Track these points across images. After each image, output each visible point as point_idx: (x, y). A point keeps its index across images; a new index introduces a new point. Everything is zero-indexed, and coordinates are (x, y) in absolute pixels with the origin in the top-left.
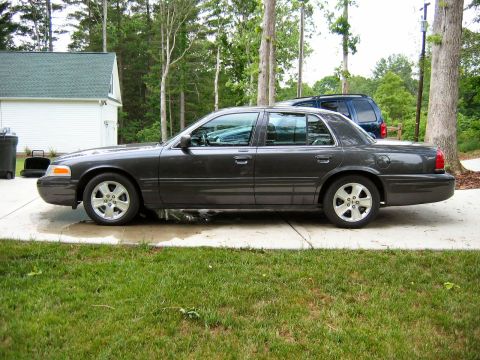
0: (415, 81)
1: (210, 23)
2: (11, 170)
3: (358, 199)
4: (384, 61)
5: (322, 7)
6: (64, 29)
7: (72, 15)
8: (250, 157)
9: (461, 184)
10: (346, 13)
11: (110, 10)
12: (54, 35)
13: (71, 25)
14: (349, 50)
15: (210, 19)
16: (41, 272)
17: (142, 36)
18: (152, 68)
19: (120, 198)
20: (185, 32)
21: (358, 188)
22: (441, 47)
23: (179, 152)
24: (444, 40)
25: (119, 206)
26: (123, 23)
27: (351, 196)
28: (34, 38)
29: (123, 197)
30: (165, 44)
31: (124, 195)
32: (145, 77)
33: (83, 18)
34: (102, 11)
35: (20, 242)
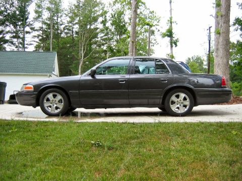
0: (205, 69)
1: (103, 40)
2: (2, 99)
3: (182, 101)
4: (189, 59)
5: (159, 31)
6: (31, 43)
7: (35, 36)
8: (127, 80)
9: (234, 102)
10: (171, 26)
11: (54, 34)
12: (26, 46)
13: (34, 41)
14: (173, 45)
15: (104, 38)
16: (16, 130)
17: (70, 47)
18: (75, 62)
19: (59, 101)
20: (91, 44)
21: (182, 95)
22: (220, 35)
23: (90, 78)
24: (221, 31)
25: (58, 106)
26: (60, 39)
27: (179, 100)
28: (16, 47)
29: (60, 101)
30: (81, 50)
31: (61, 100)
32: (71, 66)
33: (40, 38)
34: (50, 34)
35: (6, 120)
